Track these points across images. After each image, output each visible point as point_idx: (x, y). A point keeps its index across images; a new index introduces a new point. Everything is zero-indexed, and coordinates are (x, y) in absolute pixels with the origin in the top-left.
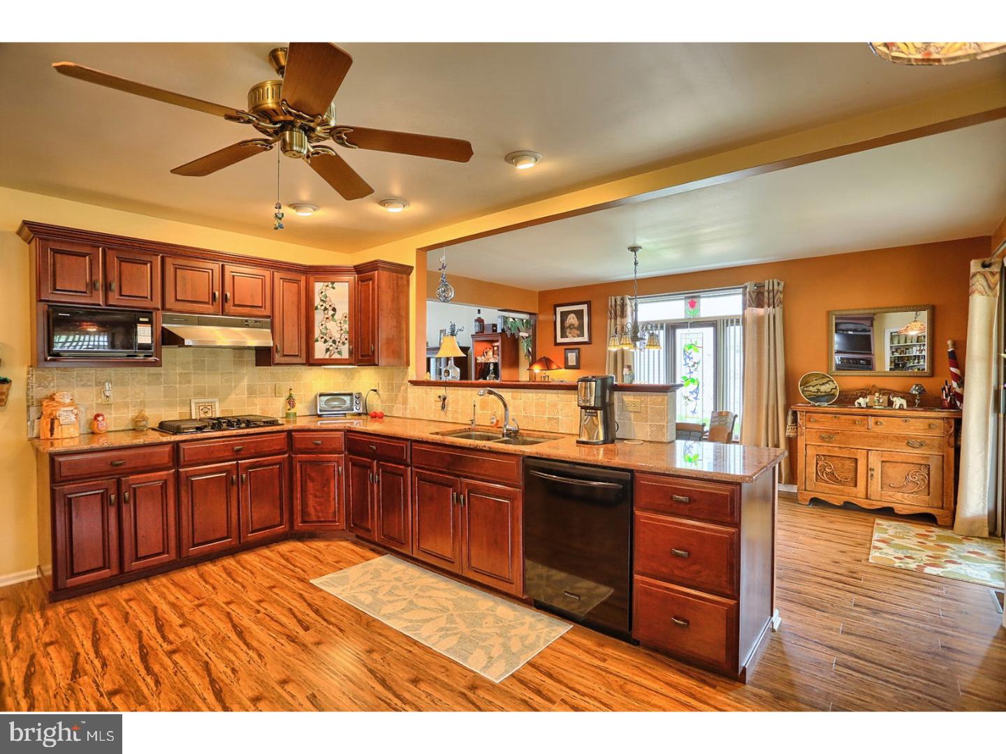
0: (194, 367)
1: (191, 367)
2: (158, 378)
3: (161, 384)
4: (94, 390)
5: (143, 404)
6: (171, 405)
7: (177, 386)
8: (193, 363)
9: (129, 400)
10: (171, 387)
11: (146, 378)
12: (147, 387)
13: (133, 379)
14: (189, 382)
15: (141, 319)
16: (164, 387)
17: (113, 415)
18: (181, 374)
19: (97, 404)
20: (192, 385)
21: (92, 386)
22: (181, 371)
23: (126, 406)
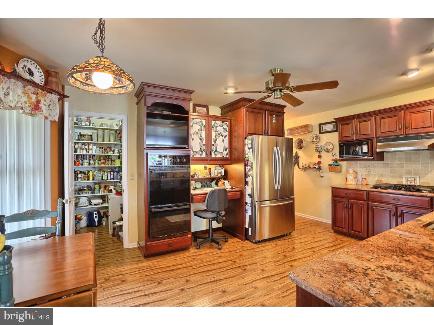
0: (405, 160)
1: (404, 160)
2: (388, 165)
3: (389, 168)
4: (364, 169)
5: (381, 176)
6: (394, 177)
7: (397, 169)
8: (405, 158)
9: (376, 173)
10: (394, 169)
11: (383, 165)
12: (383, 169)
13: (378, 165)
14: (403, 167)
15: (364, 143)
16: (391, 169)
17: (370, 179)
18: (398, 164)
19: (365, 174)
20: (404, 169)
21: (363, 168)
22: (399, 162)
23: (375, 175)
